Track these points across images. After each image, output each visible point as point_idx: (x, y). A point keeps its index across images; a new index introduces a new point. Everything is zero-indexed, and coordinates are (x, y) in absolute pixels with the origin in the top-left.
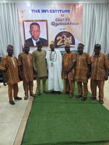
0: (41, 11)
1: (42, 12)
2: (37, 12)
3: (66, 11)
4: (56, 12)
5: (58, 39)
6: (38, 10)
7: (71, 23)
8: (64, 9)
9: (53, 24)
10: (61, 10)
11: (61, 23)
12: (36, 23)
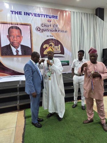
0: (23, 13)
1: (25, 15)
2: (18, 14)
3: (53, 17)
5: (44, 47)
6: (20, 12)
7: (59, 30)
8: (50, 14)
9: (38, 29)
10: (48, 15)
11: (48, 30)
12: (16, 27)
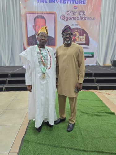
0: (48, 1)
1: (50, 2)
2: (43, 2)
3: (81, 2)
4: (68, 3)
7: (86, 18)
9: (63, 18)
10: (74, 1)
11: (73, 18)
12: (42, 16)
